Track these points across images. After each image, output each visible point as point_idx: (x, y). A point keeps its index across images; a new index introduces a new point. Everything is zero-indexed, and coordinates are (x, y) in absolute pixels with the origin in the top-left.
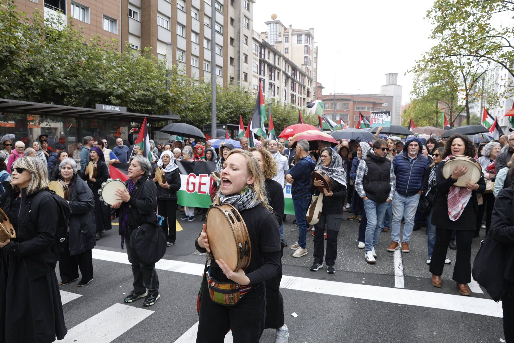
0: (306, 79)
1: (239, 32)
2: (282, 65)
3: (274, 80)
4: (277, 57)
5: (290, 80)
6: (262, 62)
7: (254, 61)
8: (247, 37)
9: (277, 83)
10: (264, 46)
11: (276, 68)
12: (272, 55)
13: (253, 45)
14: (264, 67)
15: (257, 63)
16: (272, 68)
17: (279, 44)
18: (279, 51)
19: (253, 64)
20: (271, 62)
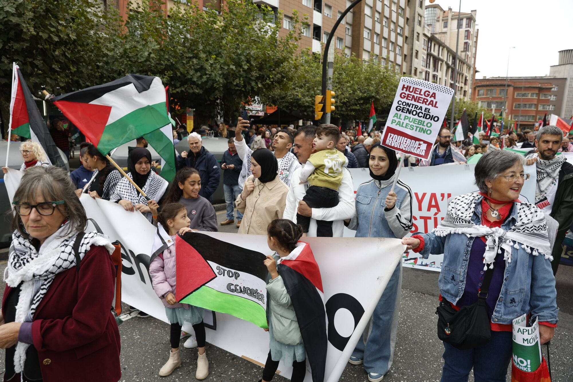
0: (465, 67)
1: (413, 31)
2: (444, 56)
3: (437, 71)
4: (441, 48)
5: (450, 70)
6: (429, 55)
7: (423, 55)
8: (419, 34)
9: (439, 74)
10: (431, 39)
11: (440, 59)
12: (437, 47)
13: (423, 40)
14: (430, 60)
15: (425, 57)
16: (436, 60)
17: (443, 35)
18: (443, 41)
19: (422, 59)
20: (436, 54)
